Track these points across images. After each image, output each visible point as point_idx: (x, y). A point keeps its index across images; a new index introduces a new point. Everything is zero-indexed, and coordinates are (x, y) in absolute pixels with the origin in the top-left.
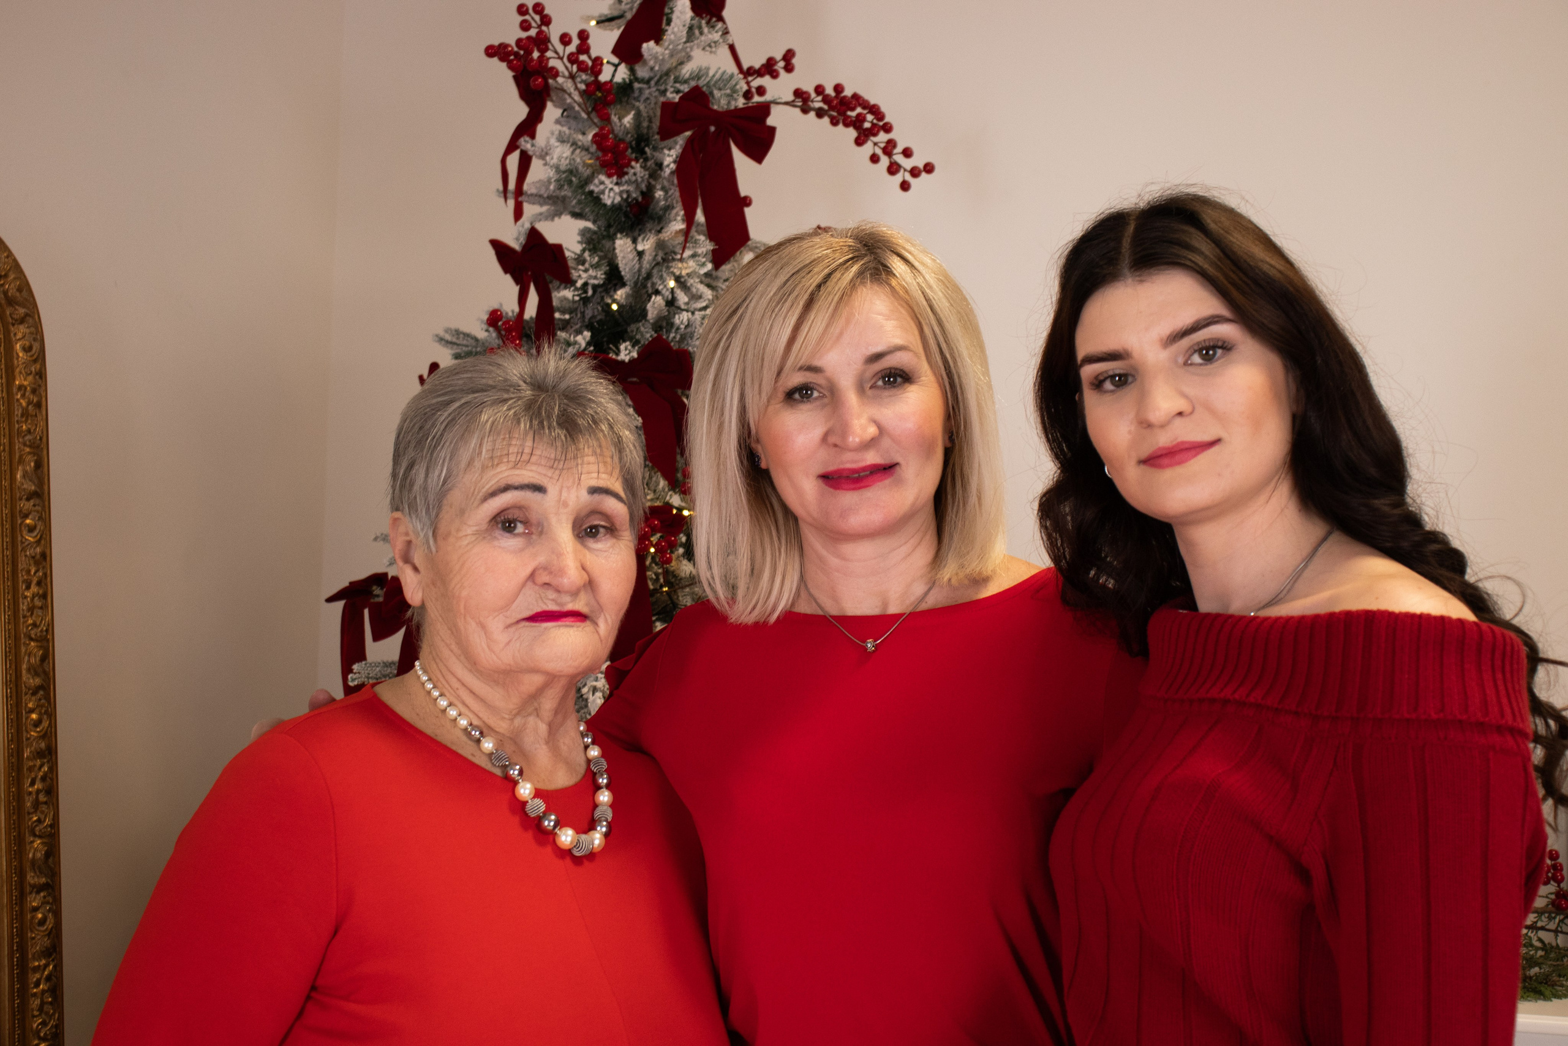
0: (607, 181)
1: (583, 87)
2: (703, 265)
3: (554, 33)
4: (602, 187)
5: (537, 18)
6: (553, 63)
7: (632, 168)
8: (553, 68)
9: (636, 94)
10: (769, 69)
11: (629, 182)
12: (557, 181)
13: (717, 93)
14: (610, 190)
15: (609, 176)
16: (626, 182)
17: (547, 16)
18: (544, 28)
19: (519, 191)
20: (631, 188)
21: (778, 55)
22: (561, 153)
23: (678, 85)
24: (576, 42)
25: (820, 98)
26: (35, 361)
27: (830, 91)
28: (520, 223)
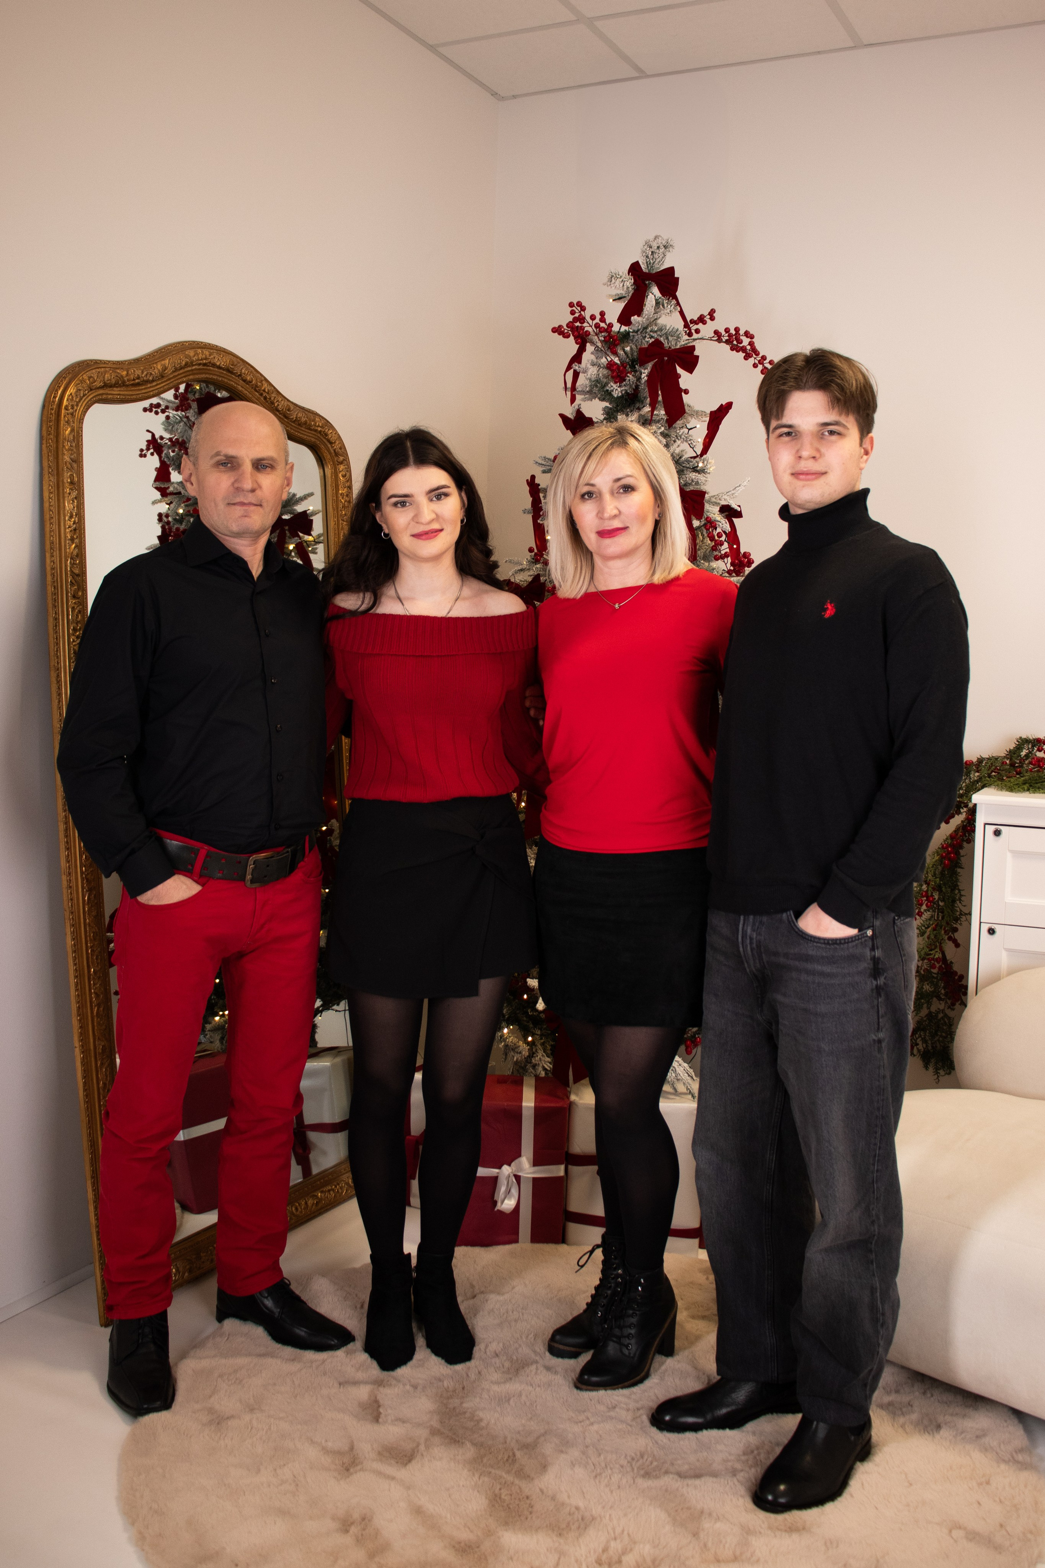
0: (614, 386)
1: (603, 339)
2: (660, 428)
3: (587, 315)
4: (612, 388)
5: (579, 308)
6: (586, 329)
7: (628, 377)
8: (587, 331)
9: (631, 338)
10: (701, 320)
12: (590, 386)
13: (670, 338)
14: (617, 390)
15: (616, 383)
16: (625, 385)
17: (584, 306)
18: (582, 313)
19: (573, 388)
20: (626, 388)
21: (706, 313)
22: (593, 371)
23: (651, 333)
24: (598, 317)
25: (727, 335)
26: (348, 481)
27: (733, 332)
28: (573, 405)
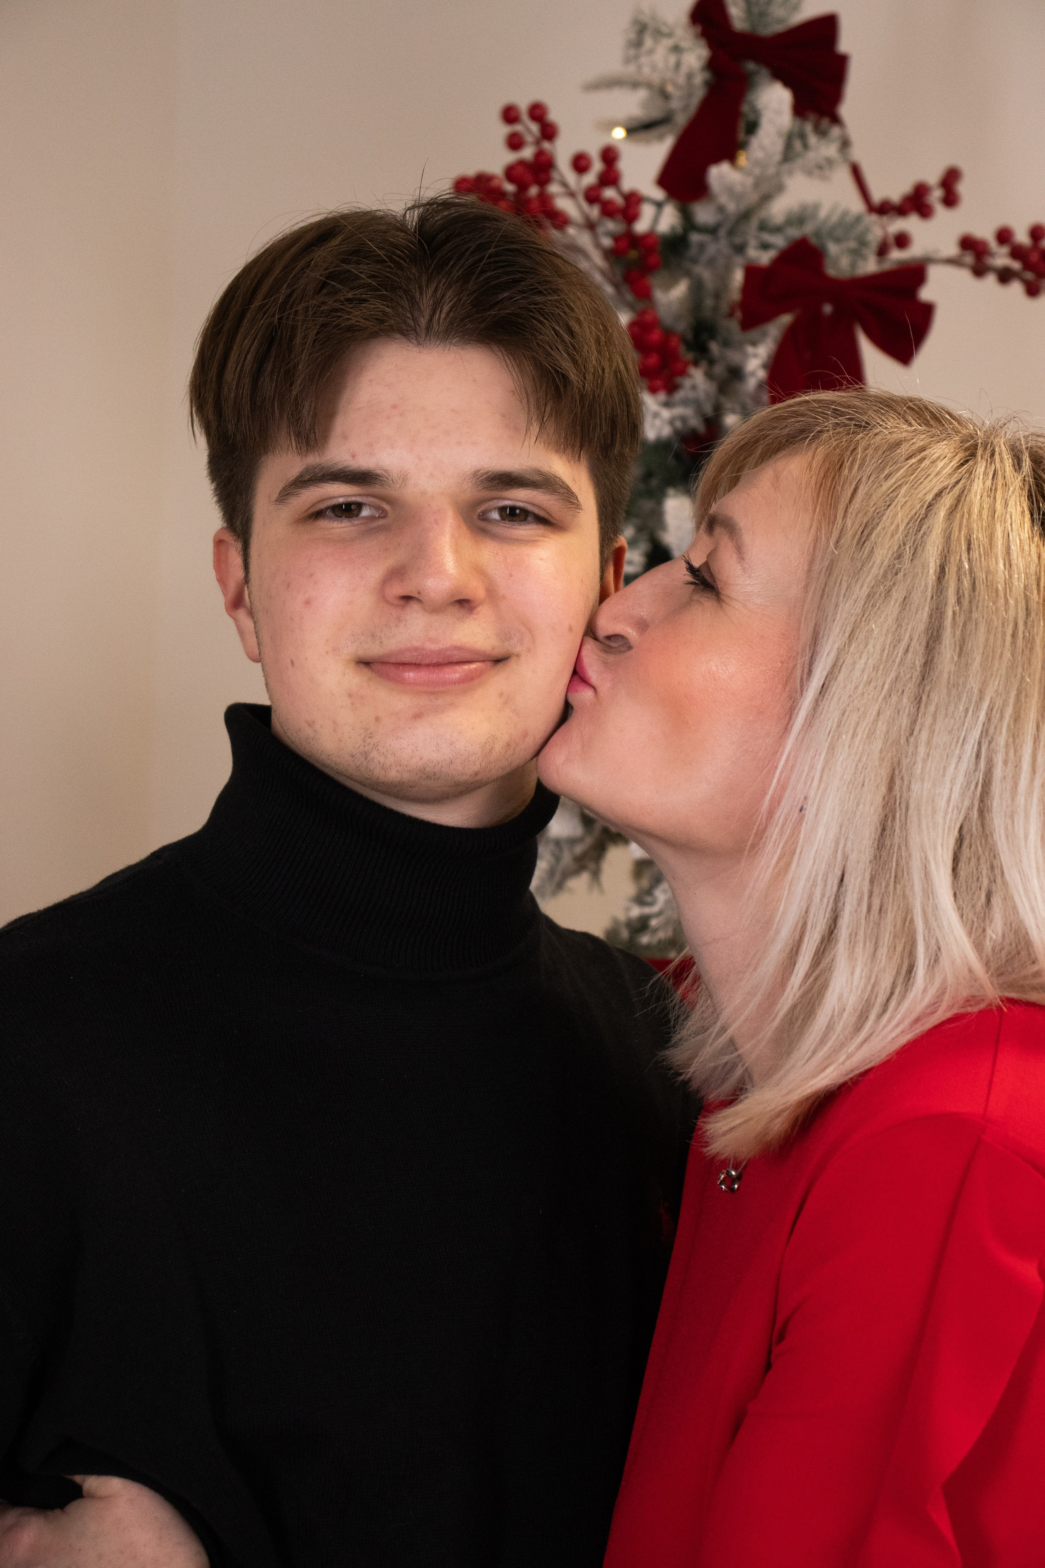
0: (652, 400)
1: (607, 242)
3: (562, 152)
5: (534, 126)
6: (560, 204)
7: (690, 376)
8: (559, 213)
9: (694, 252)
10: (917, 202)
11: (685, 402)
13: (833, 249)
14: (656, 416)
15: (656, 391)
16: (681, 402)
17: (550, 123)
18: (546, 145)
20: (688, 412)
21: (934, 178)
24: (597, 166)
25: (1005, 250)
27: (1022, 237)
